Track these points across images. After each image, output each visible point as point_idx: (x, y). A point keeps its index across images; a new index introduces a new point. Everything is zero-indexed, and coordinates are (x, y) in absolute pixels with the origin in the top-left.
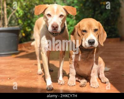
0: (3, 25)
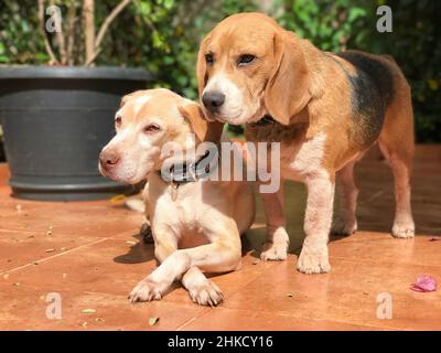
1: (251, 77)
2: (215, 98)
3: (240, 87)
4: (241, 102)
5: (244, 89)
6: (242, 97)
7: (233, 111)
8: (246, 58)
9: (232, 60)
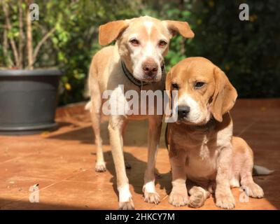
0: (24, 64)
1: (203, 95)
2: (184, 109)
3: (197, 101)
4: (199, 110)
5: (199, 102)
6: (199, 108)
7: (195, 116)
8: (199, 84)
9: (191, 85)
